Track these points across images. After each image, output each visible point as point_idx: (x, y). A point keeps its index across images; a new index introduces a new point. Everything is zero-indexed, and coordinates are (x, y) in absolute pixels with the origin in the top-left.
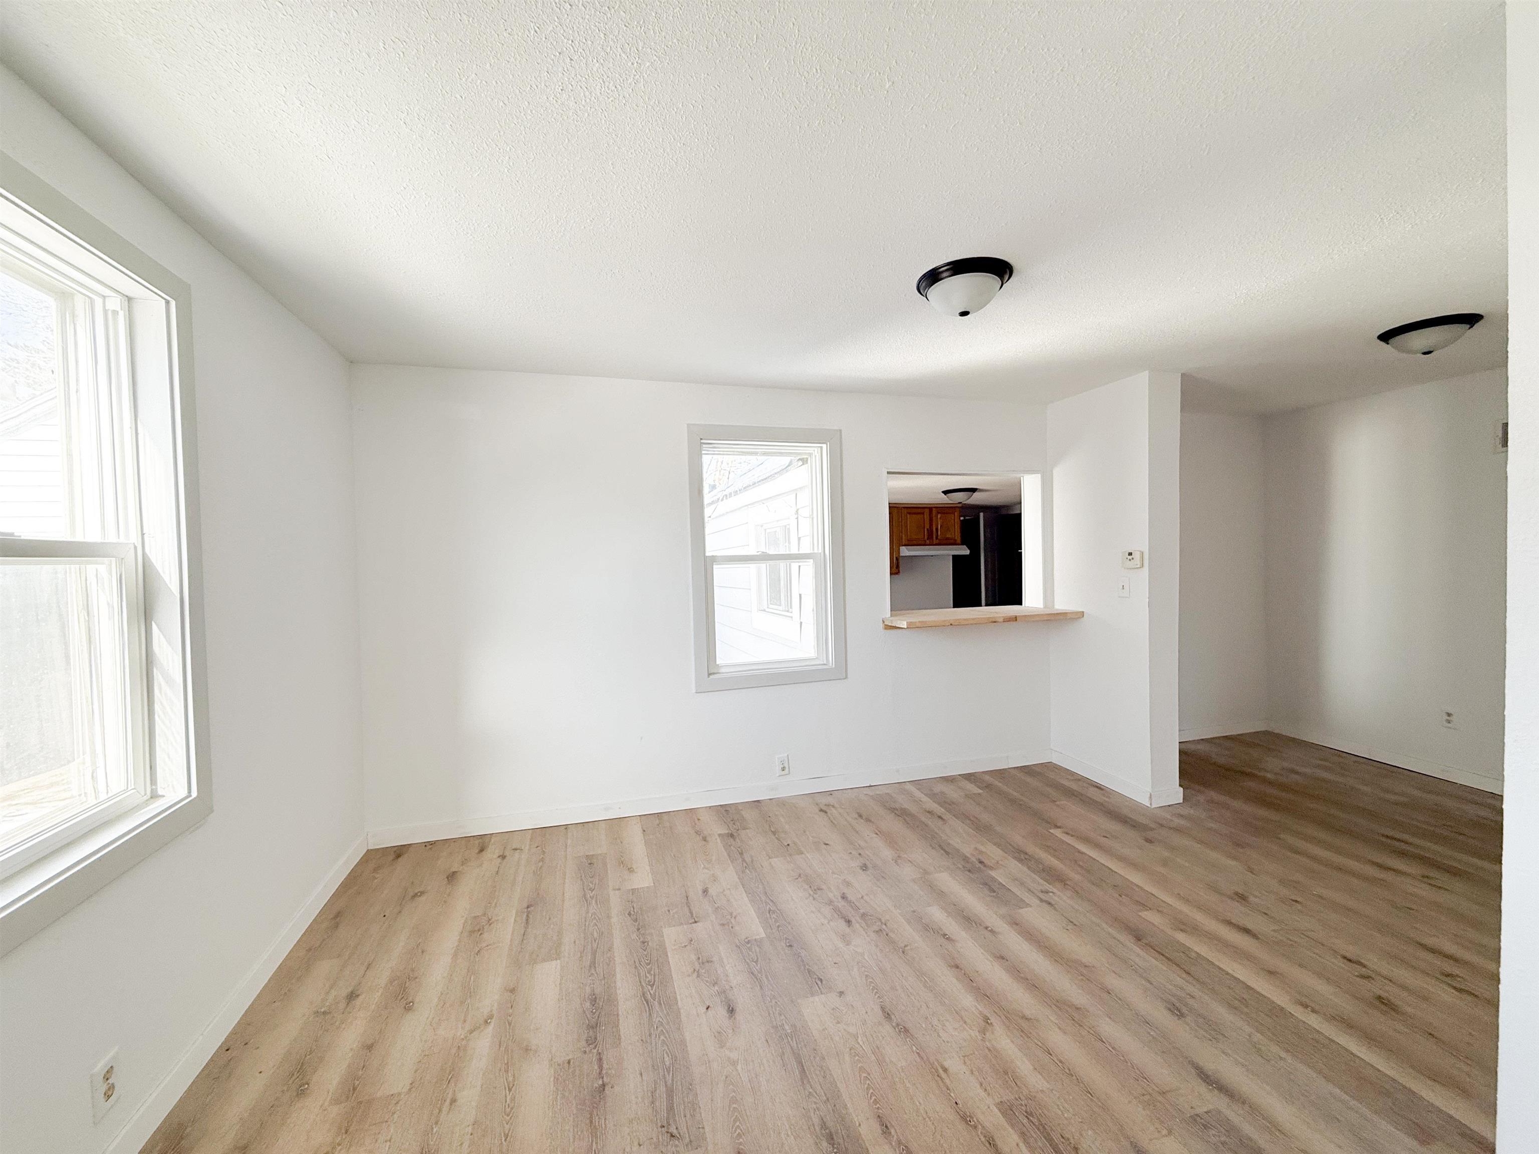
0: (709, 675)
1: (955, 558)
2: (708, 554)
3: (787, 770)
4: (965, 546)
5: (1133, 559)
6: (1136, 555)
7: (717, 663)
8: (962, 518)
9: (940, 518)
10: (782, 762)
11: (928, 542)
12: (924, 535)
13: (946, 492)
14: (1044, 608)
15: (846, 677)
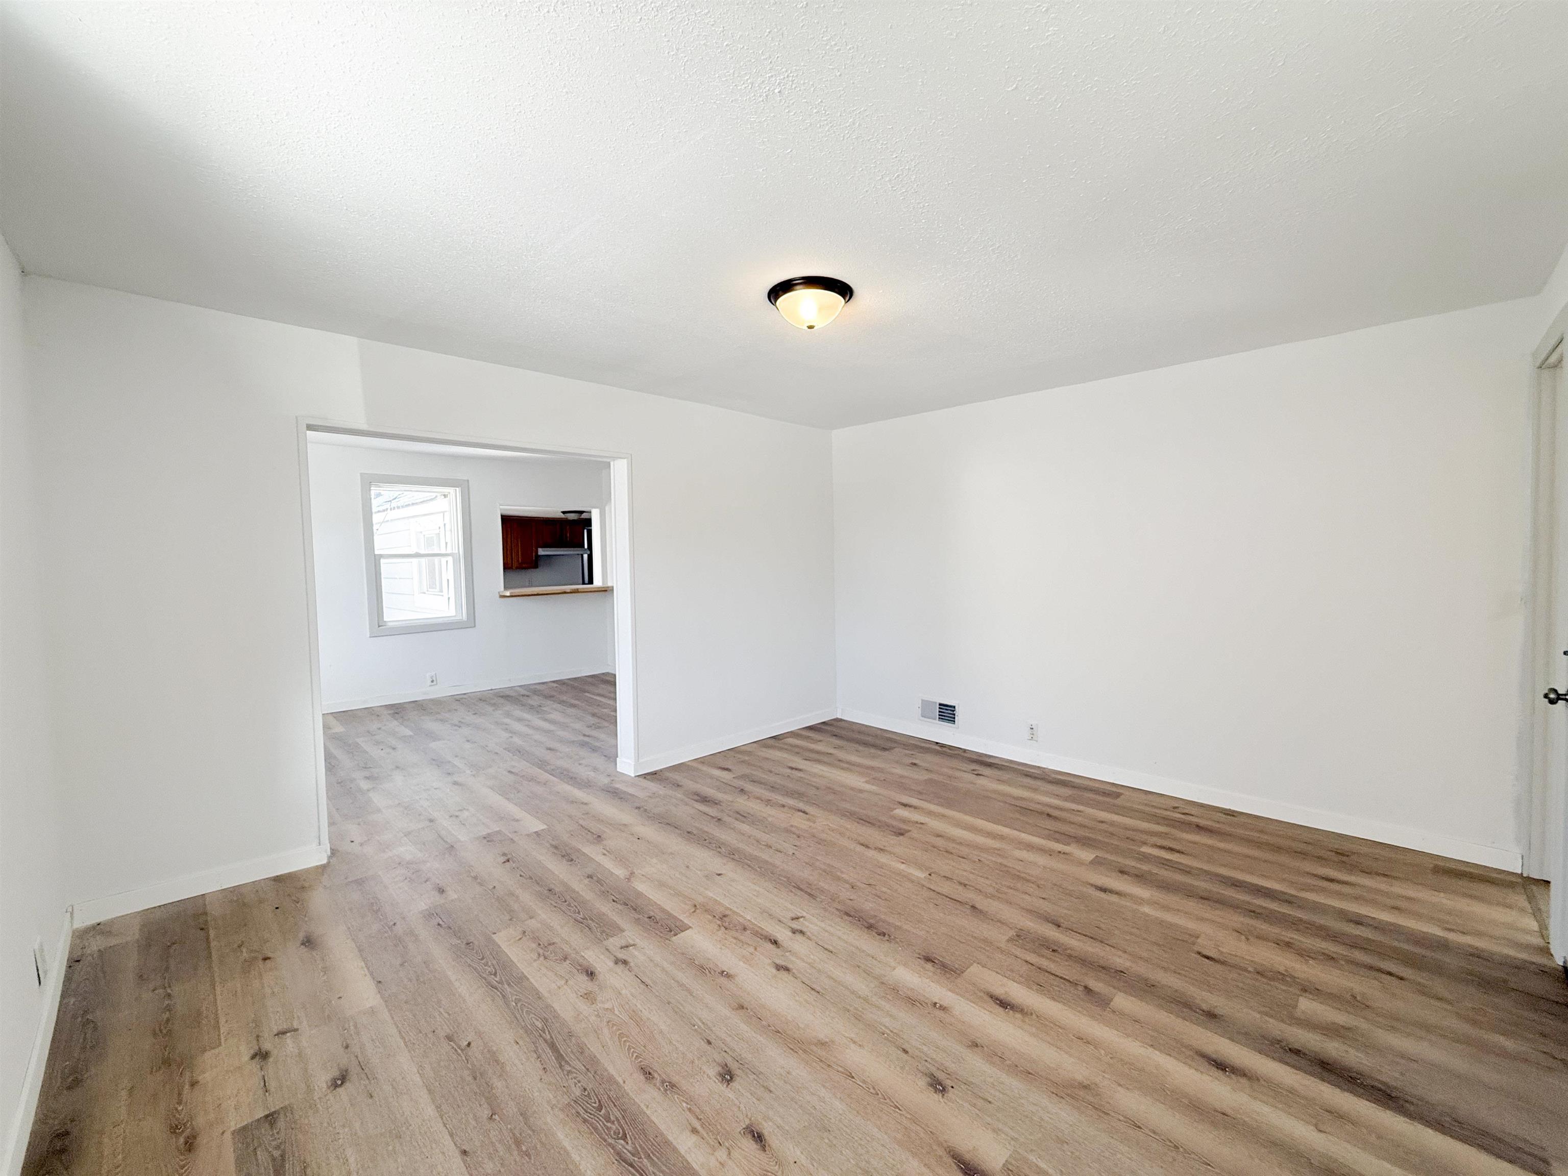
0: (379, 626)
2: (377, 552)
3: (435, 683)
7: (385, 620)
9: (569, 529)
10: (432, 677)
13: (564, 512)
14: (605, 585)
15: (475, 626)
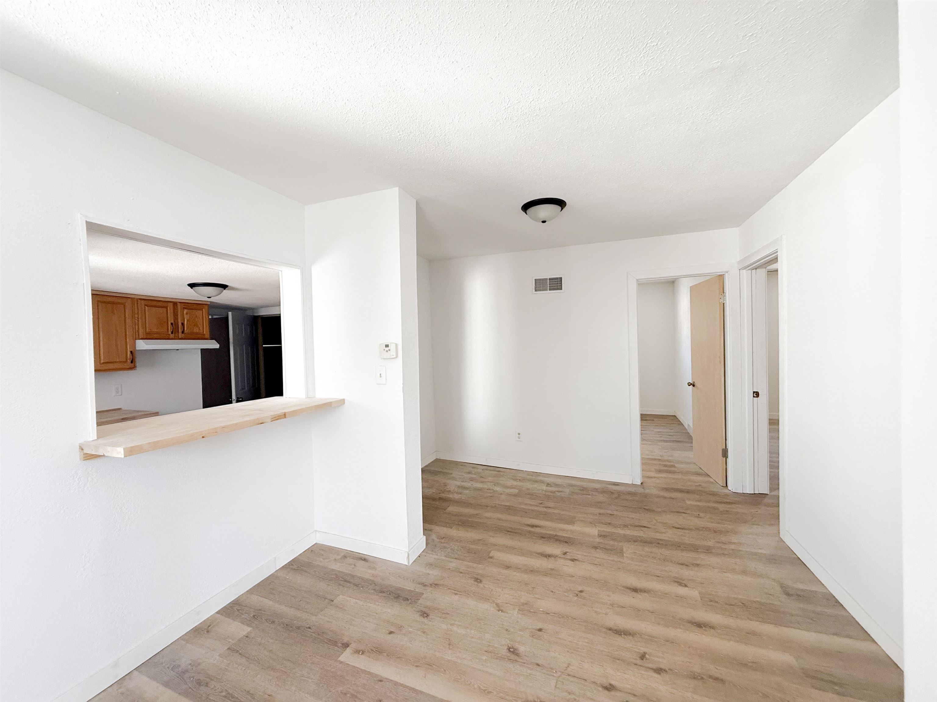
1: (203, 351)
4: (214, 341)
5: (389, 350)
6: (392, 347)
8: (210, 317)
9: (187, 314)
11: (172, 336)
12: (168, 329)
13: (192, 285)
14: (307, 397)
